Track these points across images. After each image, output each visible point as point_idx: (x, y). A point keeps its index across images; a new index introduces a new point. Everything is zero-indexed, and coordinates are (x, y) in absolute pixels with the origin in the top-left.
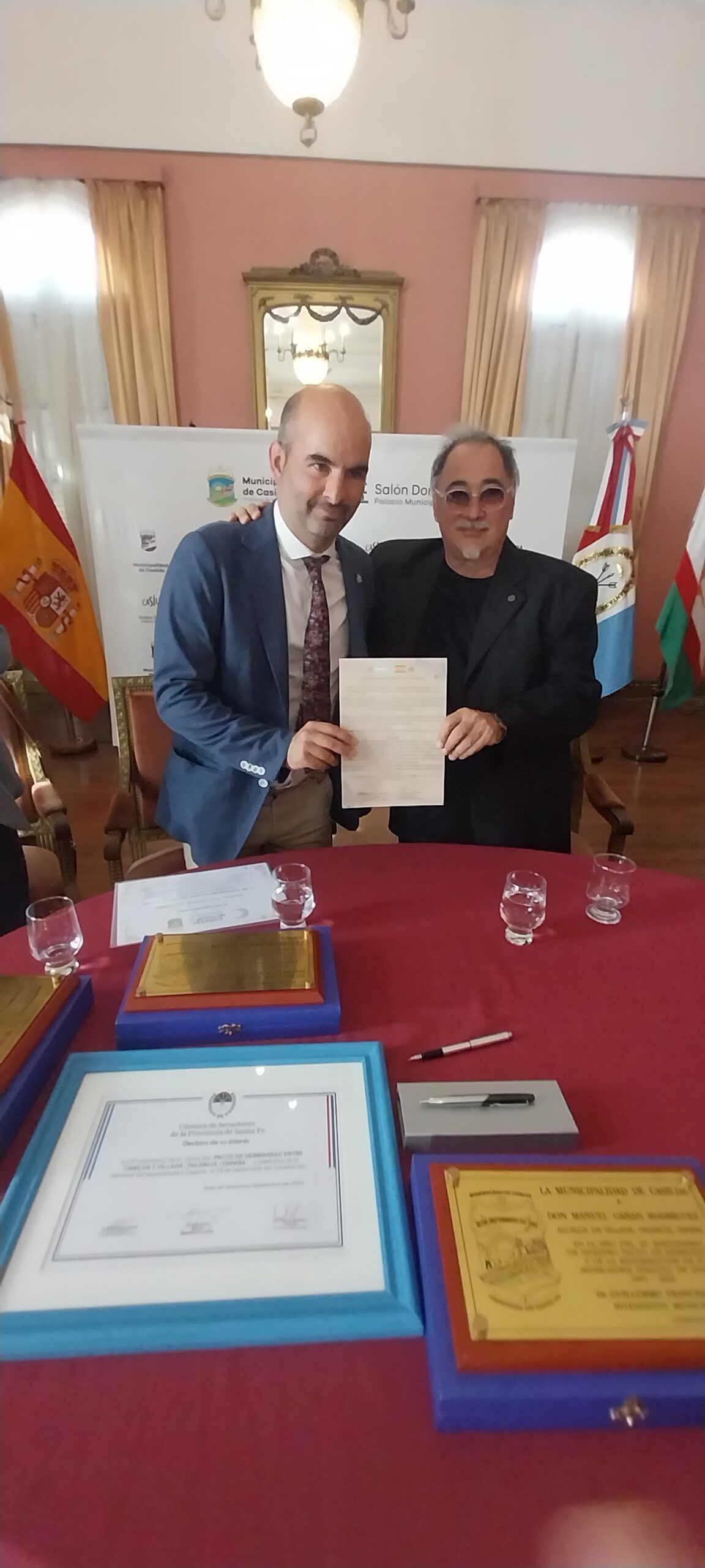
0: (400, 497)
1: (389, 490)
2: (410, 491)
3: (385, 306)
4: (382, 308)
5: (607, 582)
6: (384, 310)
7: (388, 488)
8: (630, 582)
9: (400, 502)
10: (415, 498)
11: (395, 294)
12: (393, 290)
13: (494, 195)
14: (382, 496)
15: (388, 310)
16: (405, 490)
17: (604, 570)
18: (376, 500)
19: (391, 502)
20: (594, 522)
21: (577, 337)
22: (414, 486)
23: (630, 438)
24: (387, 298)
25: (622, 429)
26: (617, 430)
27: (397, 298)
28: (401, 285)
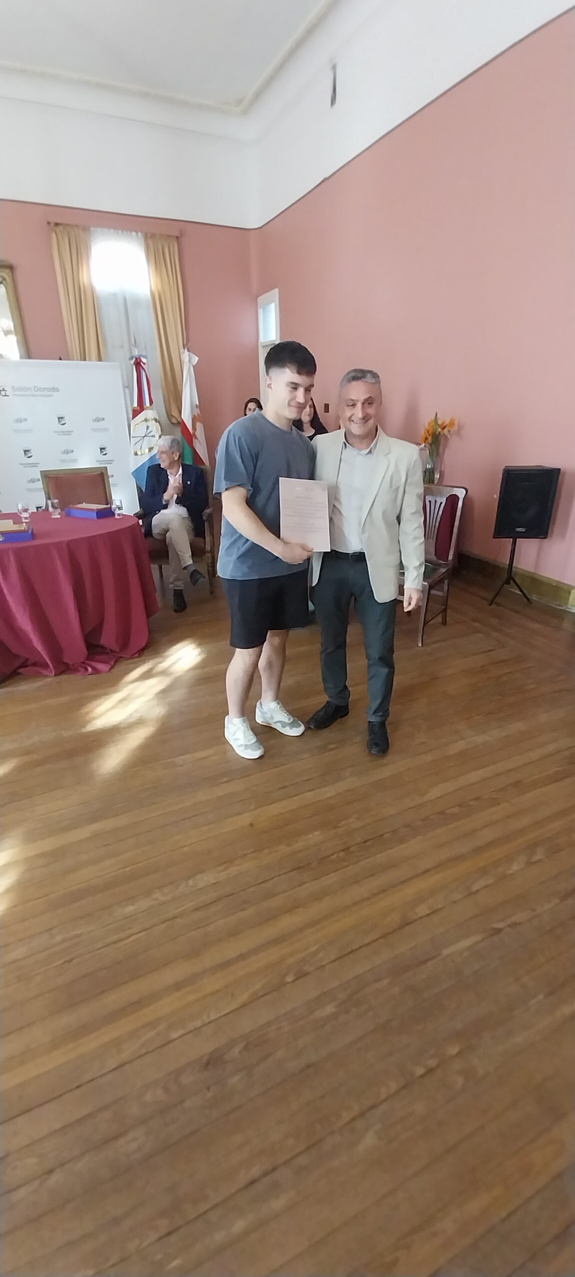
0: (27, 393)
1: (20, 389)
2: (33, 389)
3: (4, 279)
5: (150, 435)
6: (4, 282)
7: (19, 388)
8: (161, 435)
9: (29, 396)
10: (36, 393)
11: (9, 273)
12: (7, 271)
13: (58, 222)
14: (16, 393)
15: (6, 282)
16: (30, 390)
17: (147, 429)
18: (14, 395)
19: (23, 396)
20: (135, 405)
21: (125, 300)
22: (34, 387)
23: (142, 364)
24: (4, 275)
25: (136, 359)
26: (134, 359)
27: (10, 275)
28: (11, 268)
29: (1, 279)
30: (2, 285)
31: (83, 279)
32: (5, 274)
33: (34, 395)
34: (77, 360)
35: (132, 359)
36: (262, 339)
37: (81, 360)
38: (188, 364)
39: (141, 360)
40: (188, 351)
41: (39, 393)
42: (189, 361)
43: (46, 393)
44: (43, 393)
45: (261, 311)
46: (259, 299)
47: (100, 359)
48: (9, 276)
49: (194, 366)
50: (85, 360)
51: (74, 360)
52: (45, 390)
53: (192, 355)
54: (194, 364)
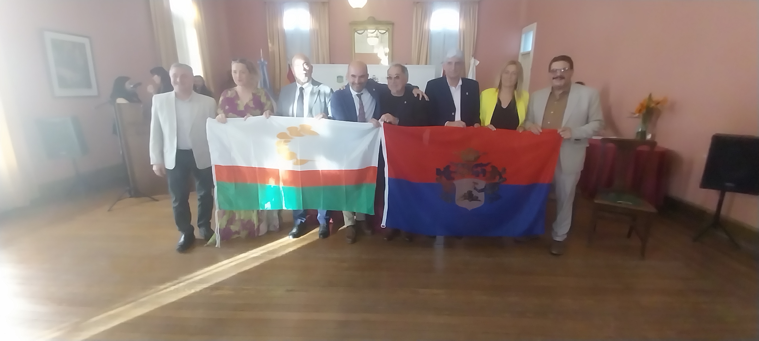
11: (392, 26)
15: (389, 30)
28: (393, 24)
29: (387, 29)
30: (387, 32)
31: (425, 26)
34: (415, 64)
36: (522, 51)
37: (417, 64)
38: (473, 65)
40: (474, 58)
42: (474, 63)
45: (523, 36)
46: (524, 29)
47: (426, 64)
48: (391, 28)
49: (476, 67)
50: (419, 64)
51: (413, 64)
53: (476, 60)
54: (477, 65)
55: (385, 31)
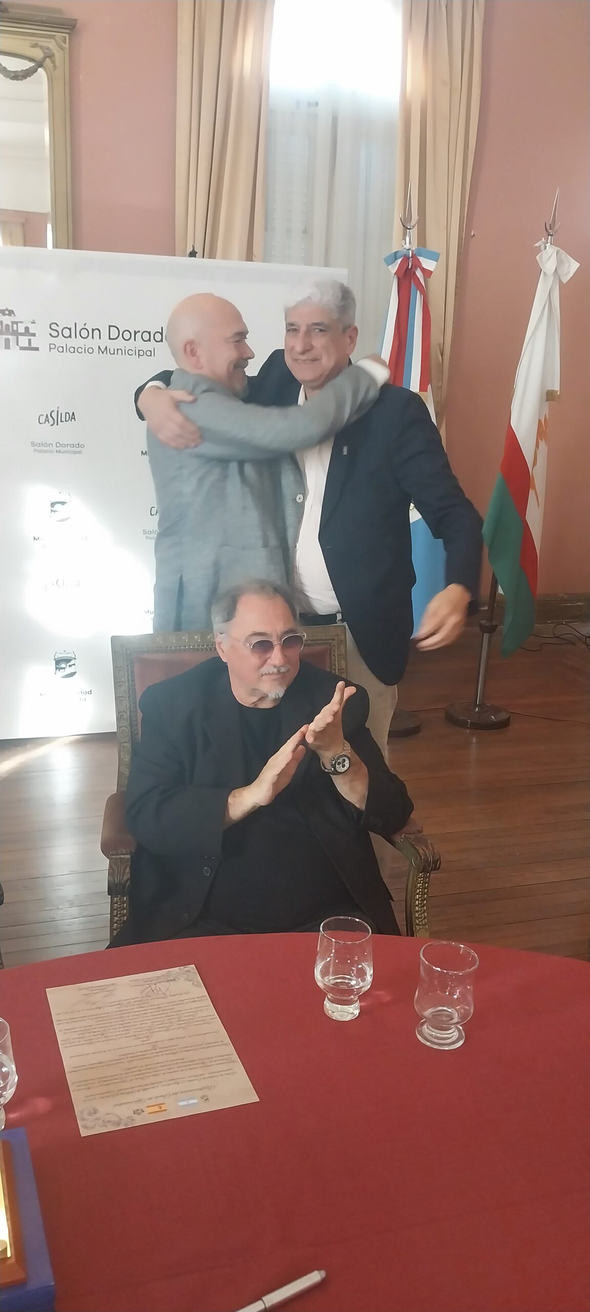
0: (89, 342)
1: (71, 332)
2: (105, 334)
3: (49, 56)
4: (44, 59)
6: (48, 62)
7: (69, 329)
9: (89, 350)
10: (112, 345)
11: (64, 40)
12: (61, 35)
14: (60, 342)
15: (53, 62)
16: (96, 332)
19: (75, 350)
21: (335, 119)
22: (110, 327)
23: (419, 273)
24: (52, 45)
25: (406, 258)
26: (399, 261)
27: (67, 46)
28: (73, 27)
29: (38, 54)
30: (40, 70)
31: (243, 65)
32: (54, 43)
33: (104, 351)
35: (396, 259)
38: (550, 280)
39: (418, 264)
41: (120, 344)
42: (556, 272)
43: (139, 344)
44: (131, 344)
48: (62, 48)
49: (564, 285)
52: (139, 335)
53: (564, 255)
54: (565, 281)
55: (32, 64)
